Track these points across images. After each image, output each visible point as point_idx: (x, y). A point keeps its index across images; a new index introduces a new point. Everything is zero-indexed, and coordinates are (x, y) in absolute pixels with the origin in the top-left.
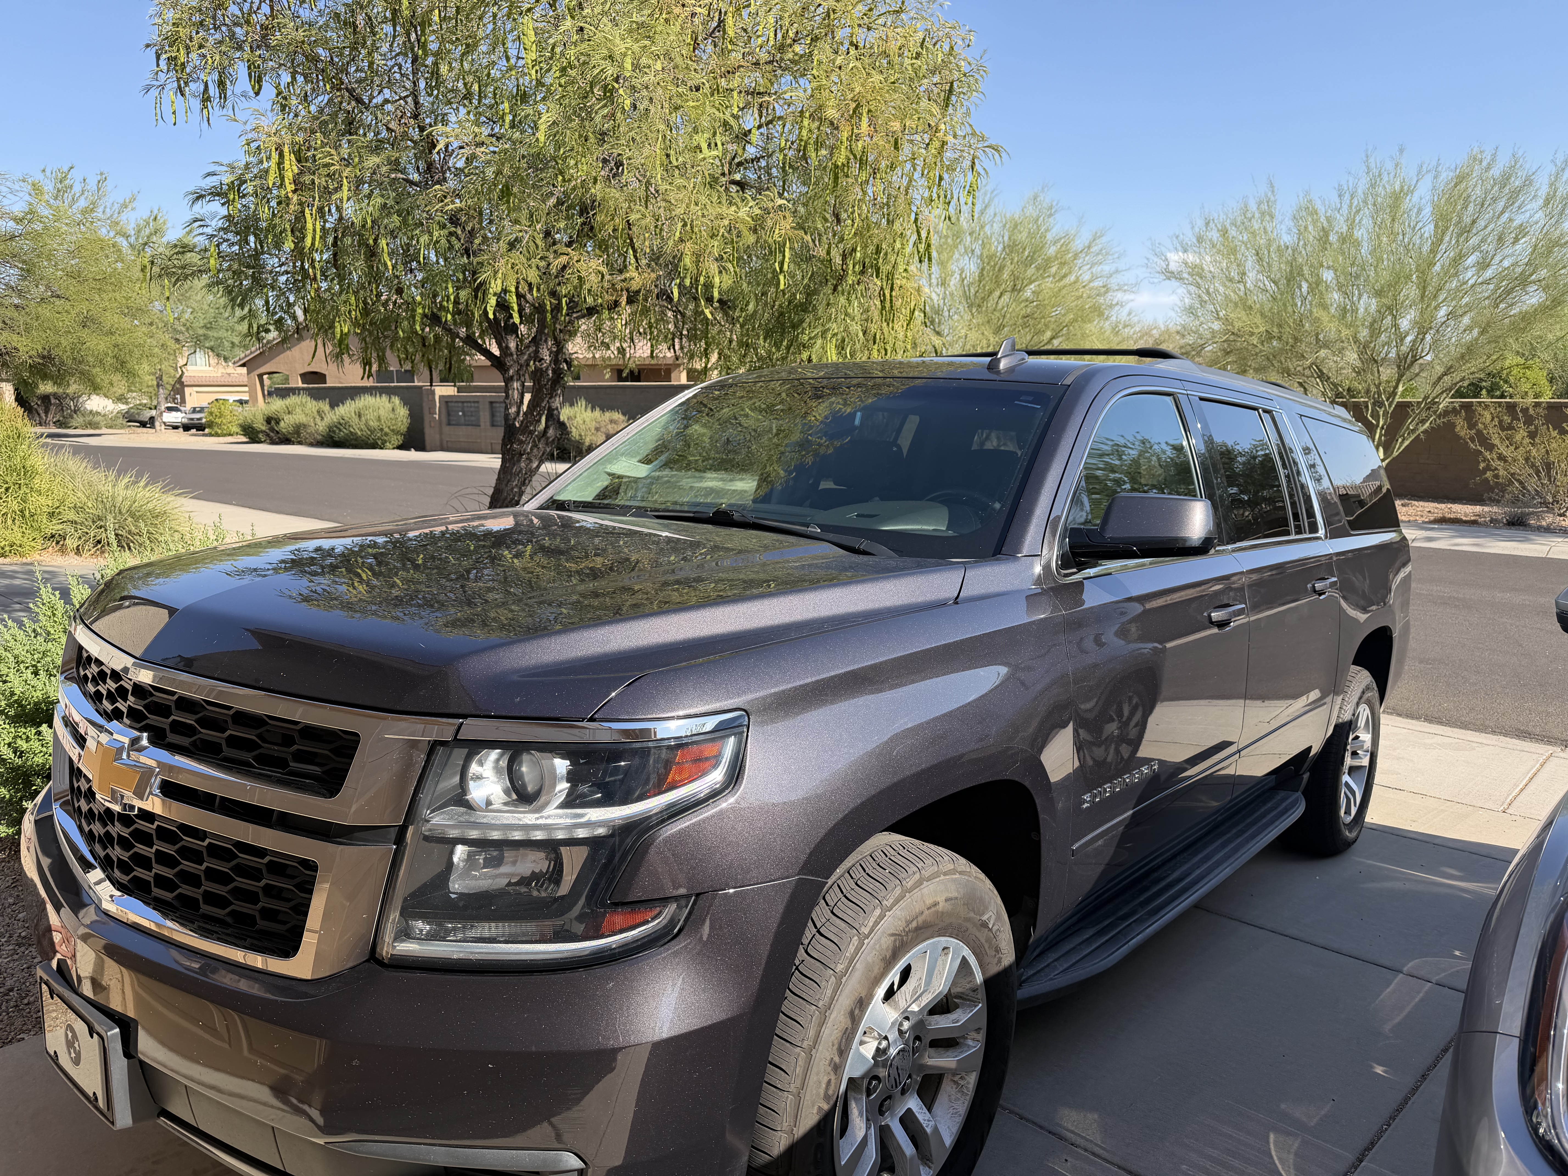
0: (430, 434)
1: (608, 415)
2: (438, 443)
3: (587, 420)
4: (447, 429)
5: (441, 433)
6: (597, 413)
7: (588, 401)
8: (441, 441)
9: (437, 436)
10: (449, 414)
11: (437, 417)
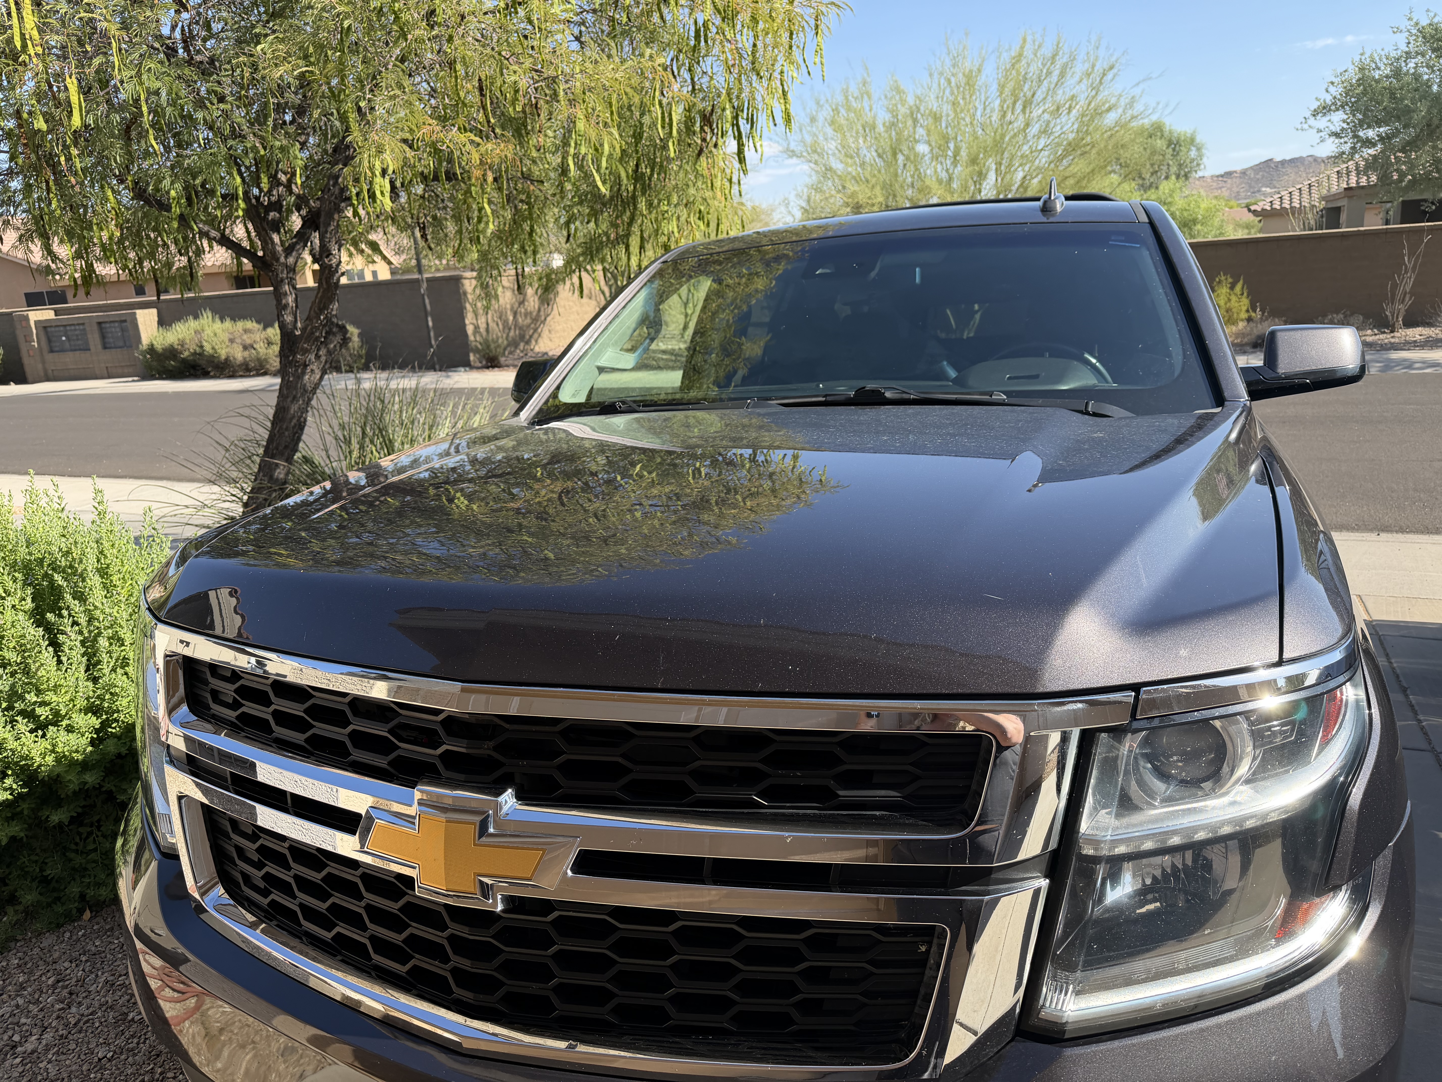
0: (30, 363)
1: (240, 325)
2: (42, 374)
3: (218, 331)
4: (49, 357)
5: (44, 362)
6: (228, 324)
7: (214, 311)
8: (45, 371)
9: (40, 366)
10: (49, 341)
11: (36, 344)
